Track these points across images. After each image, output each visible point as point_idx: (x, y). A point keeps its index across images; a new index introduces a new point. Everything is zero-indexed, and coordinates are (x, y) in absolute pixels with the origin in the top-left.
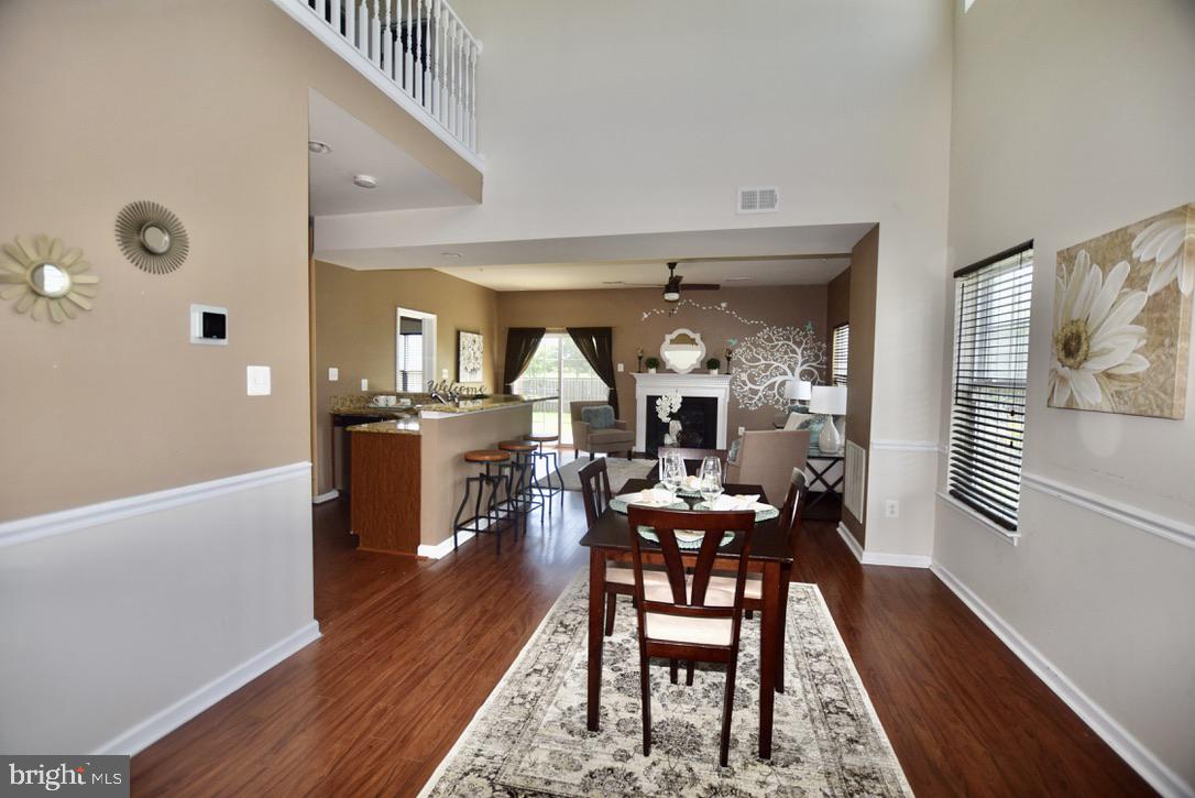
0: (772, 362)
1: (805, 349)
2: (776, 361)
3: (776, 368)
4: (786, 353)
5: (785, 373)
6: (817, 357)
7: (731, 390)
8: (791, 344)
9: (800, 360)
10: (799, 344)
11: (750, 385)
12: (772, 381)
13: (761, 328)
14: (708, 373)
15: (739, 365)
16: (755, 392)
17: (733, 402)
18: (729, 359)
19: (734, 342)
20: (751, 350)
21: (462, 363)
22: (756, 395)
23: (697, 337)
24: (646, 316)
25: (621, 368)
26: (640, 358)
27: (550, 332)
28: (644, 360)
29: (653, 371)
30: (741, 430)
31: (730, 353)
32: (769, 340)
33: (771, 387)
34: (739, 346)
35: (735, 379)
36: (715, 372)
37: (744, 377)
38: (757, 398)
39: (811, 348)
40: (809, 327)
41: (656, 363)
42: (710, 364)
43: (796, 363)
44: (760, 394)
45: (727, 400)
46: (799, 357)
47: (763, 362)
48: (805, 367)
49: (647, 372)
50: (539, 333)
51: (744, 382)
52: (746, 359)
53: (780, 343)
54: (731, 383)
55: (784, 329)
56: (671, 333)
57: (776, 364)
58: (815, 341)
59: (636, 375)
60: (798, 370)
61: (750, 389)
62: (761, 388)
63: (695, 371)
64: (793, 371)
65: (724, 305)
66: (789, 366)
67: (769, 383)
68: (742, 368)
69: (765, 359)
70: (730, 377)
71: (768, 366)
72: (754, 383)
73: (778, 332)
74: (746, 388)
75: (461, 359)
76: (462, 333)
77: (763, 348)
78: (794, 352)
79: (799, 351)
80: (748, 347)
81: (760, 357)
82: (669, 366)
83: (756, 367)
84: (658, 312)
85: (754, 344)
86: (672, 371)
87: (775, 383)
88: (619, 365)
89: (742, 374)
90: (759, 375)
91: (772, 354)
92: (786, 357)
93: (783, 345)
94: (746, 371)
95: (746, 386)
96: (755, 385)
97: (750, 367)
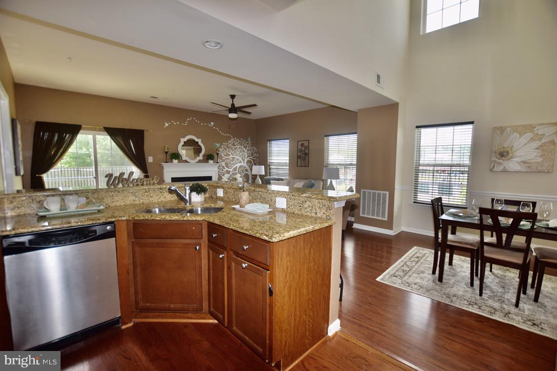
0: (235, 156)
1: (248, 150)
2: (237, 155)
3: (237, 159)
4: (241, 152)
5: (241, 162)
6: (252, 154)
7: (218, 172)
8: (242, 147)
9: (246, 156)
10: (245, 147)
11: (226, 169)
12: (235, 166)
13: (229, 138)
14: (208, 162)
15: (221, 157)
16: (228, 172)
18: (218, 154)
19: (218, 145)
20: (226, 150)
22: (229, 174)
23: (199, 141)
24: (167, 125)
25: (150, 159)
26: (166, 153)
28: (168, 155)
29: (175, 161)
31: (217, 151)
32: (234, 145)
33: (235, 169)
34: (220, 147)
35: (220, 165)
36: (211, 162)
37: (223, 164)
39: (250, 150)
40: (249, 139)
41: (176, 156)
42: (209, 157)
44: (231, 173)
46: (246, 154)
47: (231, 156)
48: (248, 159)
49: (172, 162)
51: (223, 167)
52: (224, 154)
53: (238, 147)
54: (218, 168)
55: (240, 140)
56: (184, 137)
57: (237, 157)
58: (252, 146)
59: (164, 164)
60: (246, 160)
62: (231, 170)
63: (200, 161)
64: (244, 160)
65: (212, 124)
66: (242, 158)
68: (222, 159)
69: (233, 155)
70: (218, 164)
71: (233, 159)
72: (228, 167)
73: (237, 141)
74: (225, 170)
77: (231, 149)
78: (244, 152)
79: (246, 151)
80: (225, 148)
81: (230, 153)
82: (184, 158)
83: (228, 159)
84: (175, 123)
85: (227, 146)
86: (186, 161)
87: (237, 167)
88: (149, 157)
89: (223, 163)
90: (230, 163)
91: (235, 152)
92: (241, 153)
93: (240, 147)
94: (224, 161)
95: (224, 169)
96: (228, 168)
97: (226, 159)
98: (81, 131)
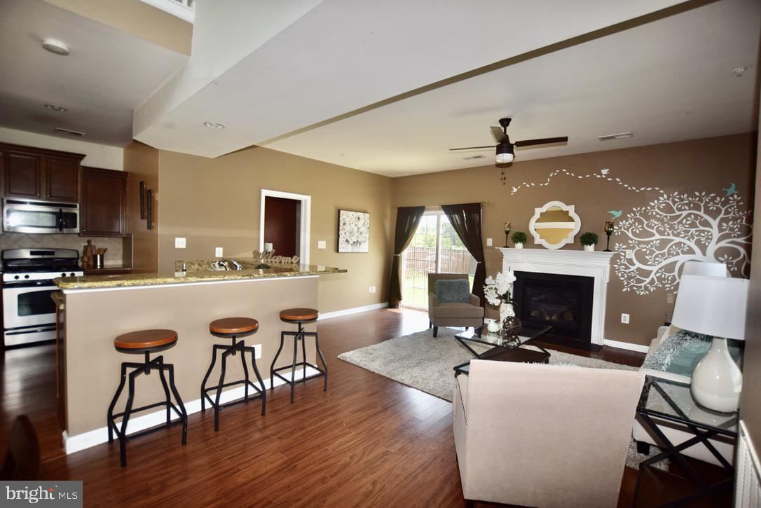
0: (671, 237)
1: (724, 220)
2: (678, 235)
3: (678, 245)
4: (693, 225)
5: (691, 251)
7: (613, 271)
8: (701, 213)
9: (716, 234)
10: (714, 214)
11: (638, 265)
12: (669, 260)
13: (656, 196)
14: (583, 249)
15: (624, 239)
16: (647, 273)
17: (614, 285)
18: (609, 233)
19: (617, 214)
20: (641, 222)
21: (341, 236)
22: (648, 277)
23: (571, 209)
24: (515, 190)
25: (489, 242)
26: (507, 233)
27: (429, 210)
28: (510, 236)
29: (519, 245)
30: (625, 318)
31: (612, 226)
32: (668, 209)
33: (670, 268)
34: (624, 217)
35: (617, 257)
36: (590, 248)
37: (630, 254)
38: (648, 280)
39: (733, 219)
41: (523, 238)
42: (585, 239)
43: (709, 239)
44: (652, 276)
45: (607, 280)
46: (715, 231)
47: (657, 236)
48: (722, 244)
49: (514, 247)
50: (419, 211)
51: (630, 262)
52: (634, 234)
53: (685, 213)
54: (613, 261)
55: (691, 195)
56: (541, 206)
57: (677, 240)
58: (740, 209)
59: (503, 250)
60: (712, 248)
61: (638, 269)
62: (655, 269)
63: (567, 247)
64: (703, 249)
65: (605, 172)
66: (698, 243)
67: (665, 263)
68: (628, 244)
69: (661, 233)
70: (610, 254)
71: (664, 243)
72: (645, 262)
73: (681, 200)
74: (633, 268)
75: (341, 232)
76: (341, 211)
77: (657, 219)
78: (705, 223)
79: (715, 223)
80: (637, 220)
81: (654, 231)
82: (538, 240)
83: (647, 243)
84: (528, 186)
85: (645, 215)
86: (540, 246)
87: (675, 262)
88: (488, 239)
89: (628, 251)
90: (652, 252)
91: (672, 227)
92: (693, 230)
93: (689, 215)
94: (633, 248)
95: (633, 265)
96: (646, 264)
97: (640, 243)
98: (425, 212)
